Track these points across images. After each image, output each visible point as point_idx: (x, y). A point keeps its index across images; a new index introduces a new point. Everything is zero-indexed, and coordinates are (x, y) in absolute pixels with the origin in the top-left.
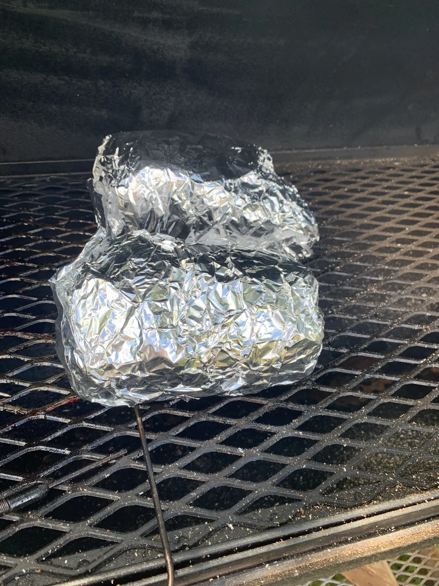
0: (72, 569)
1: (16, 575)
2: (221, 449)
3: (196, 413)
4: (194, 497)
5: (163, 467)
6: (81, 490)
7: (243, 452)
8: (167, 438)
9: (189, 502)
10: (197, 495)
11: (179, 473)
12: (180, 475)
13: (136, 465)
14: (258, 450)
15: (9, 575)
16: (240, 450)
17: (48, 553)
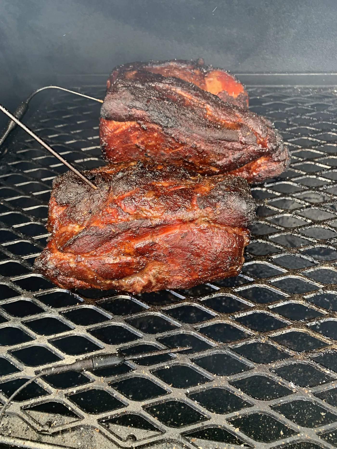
0: (121, 439)
1: (81, 426)
2: (273, 376)
3: (257, 333)
4: (236, 416)
5: (215, 375)
6: (144, 372)
7: (294, 387)
8: (225, 349)
9: (231, 419)
10: (239, 415)
11: (229, 387)
12: (229, 389)
13: (192, 365)
14: (310, 391)
15: (76, 425)
16: (292, 385)
17: (108, 418)
